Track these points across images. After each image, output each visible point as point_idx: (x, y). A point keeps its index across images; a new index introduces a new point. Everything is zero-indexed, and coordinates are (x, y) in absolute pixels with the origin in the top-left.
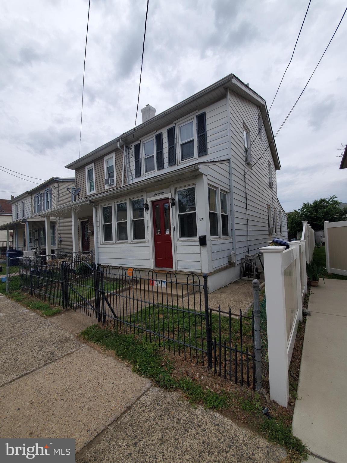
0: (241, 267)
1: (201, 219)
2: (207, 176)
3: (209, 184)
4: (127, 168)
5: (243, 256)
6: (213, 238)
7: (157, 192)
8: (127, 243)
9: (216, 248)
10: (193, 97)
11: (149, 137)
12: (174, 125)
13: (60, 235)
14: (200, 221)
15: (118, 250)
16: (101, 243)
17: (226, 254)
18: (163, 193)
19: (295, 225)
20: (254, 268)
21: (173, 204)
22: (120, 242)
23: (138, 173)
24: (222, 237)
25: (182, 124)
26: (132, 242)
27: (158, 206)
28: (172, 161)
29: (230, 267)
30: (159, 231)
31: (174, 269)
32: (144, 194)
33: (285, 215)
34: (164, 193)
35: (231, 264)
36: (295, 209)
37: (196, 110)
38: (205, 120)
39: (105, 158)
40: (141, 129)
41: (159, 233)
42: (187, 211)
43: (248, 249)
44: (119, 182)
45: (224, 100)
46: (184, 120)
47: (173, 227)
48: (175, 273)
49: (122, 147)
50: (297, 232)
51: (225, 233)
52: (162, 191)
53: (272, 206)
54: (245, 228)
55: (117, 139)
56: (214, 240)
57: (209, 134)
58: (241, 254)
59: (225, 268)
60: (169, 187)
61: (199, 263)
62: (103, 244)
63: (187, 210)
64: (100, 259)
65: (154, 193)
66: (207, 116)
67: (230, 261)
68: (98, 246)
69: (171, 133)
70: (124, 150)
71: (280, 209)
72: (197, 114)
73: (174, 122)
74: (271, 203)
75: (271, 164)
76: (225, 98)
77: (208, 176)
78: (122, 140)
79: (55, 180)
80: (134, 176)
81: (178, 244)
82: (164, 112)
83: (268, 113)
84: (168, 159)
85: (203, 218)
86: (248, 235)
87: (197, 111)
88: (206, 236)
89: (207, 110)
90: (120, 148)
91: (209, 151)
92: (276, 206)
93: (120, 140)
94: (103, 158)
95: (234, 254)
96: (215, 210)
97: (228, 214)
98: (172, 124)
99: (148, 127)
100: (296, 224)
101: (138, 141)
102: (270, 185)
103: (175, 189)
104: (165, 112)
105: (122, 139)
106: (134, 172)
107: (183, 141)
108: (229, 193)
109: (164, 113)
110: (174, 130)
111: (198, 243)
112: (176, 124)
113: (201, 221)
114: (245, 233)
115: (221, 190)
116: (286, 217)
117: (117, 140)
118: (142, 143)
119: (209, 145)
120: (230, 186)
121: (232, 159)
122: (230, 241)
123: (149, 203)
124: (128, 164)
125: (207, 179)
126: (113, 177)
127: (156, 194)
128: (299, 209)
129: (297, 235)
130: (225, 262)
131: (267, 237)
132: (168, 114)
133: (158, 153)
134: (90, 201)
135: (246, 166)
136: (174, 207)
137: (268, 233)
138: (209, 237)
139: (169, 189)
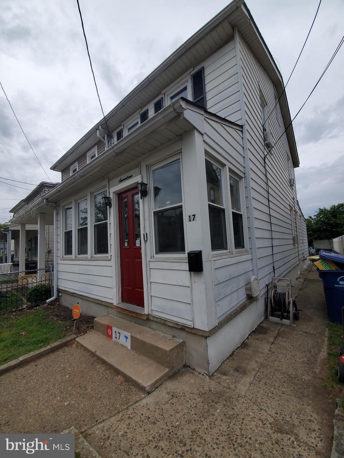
0: (265, 298)
1: (192, 218)
2: (202, 135)
3: (206, 153)
5: (267, 281)
6: (216, 256)
7: (123, 177)
8: (86, 259)
9: (223, 275)
10: (185, 45)
11: (133, 119)
12: (162, 96)
13: (48, 244)
14: (190, 221)
15: (76, 269)
16: (61, 258)
17: (242, 282)
18: (131, 177)
19: (311, 232)
20: (289, 303)
21: (144, 194)
22: (80, 257)
24: (234, 250)
25: (172, 92)
26: (92, 259)
27: (126, 200)
29: (250, 303)
30: (127, 240)
31: (146, 311)
32: (106, 182)
33: (304, 221)
34: (132, 176)
35: (251, 298)
36: (310, 216)
38: (203, 78)
39: (88, 154)
40: (122, 109)
41: (126, 244)
42: (168, 204)
43: (274, 267)
45: (232, 43)
47: (144, 234)
48: (148, 320)
50: (314, 240)
51: (239, 243)
52: (129, 174)
53: (293, 209)
54: (267, 235)
55: (96, 126)
56: (219, 258)
57: (209, 96)
58: (264, 278)
59: (242, 308)
60: (138, 165)
61: (189, 307)
62: (63, 259)
64: (59, 280)
65: (118, 179)
66: (207, 72)
67: (249, 293)
68: (58, 262)
70: (104, 139)
71: (301, 214)
72: (192, 73)
73: (162, 92)
74: (293, 205)
75: (289, 159)
76: (233, 40)
77: (205, 136)
78: (102, 128)
79: (44, 185)
81: (152, 265)
82: (147, 77)
83: (284, 88)
85: (194, 215)
86: (272, 246)
87: (192, 69)
88: (201, 252)
89: (205, 64)
90: (101, 138)
92: (297, 210)
93: (100, 127)
94: (86, 154)
95: (256, 282)
96: (220, 202)
97: (243, 211)
98: (160, 95)
99: (130, 103)
100: (313, 231)
101: (121, 127)
102: (290, 183)
103: (148, 167)
104: (149, 78)
105: (102, 126)
108: (243, 178)
109: (147, 79)
110: (162, 102)
111: (186, 266)
112: (165, 94)
113: (192, 222)
114: (268, 243)
115: (230, 170)
116: (305, 223)
117: (97, 128)
118: (125, 128)
120: (244, 167)
121: (247, 127)
122: (249, 257)
123: (112, 196)
125: (204, 141)
127: (122, 181)
128: (315, 216)
129: (314, 243)
130: (241, 297)
131: (292, 247)
134: (47, 199)
135: (265, 147)
136: (146, 199)
137: (291, 242)
138: (208, 254)
139: (138, 169)
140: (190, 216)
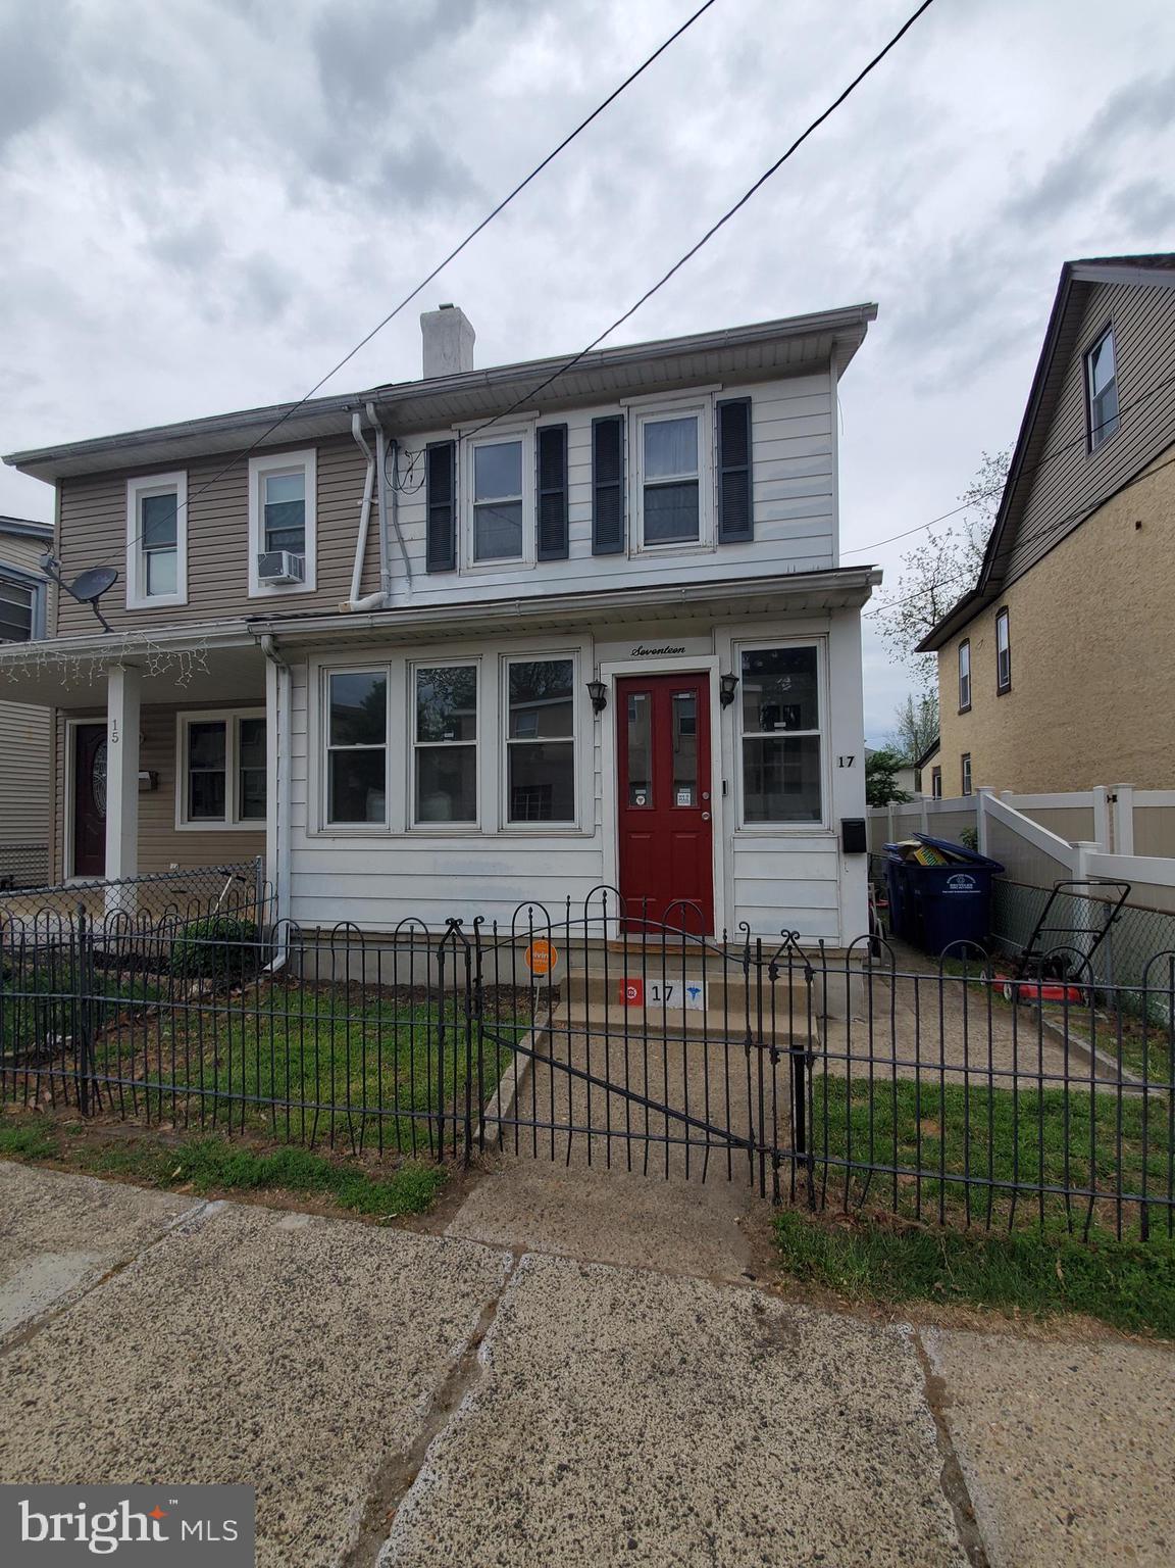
1: (846, 762)
4: (387, 526)
7: (648, 645)
8: (479, 834)
11: (502, 429)
12: (624, 411)
14: (842, 766)
15: (422, 863)
16: (314, 830)
18: (678, 651)
21: (729, 697)
22: (429, 830)
23: (441, 557)
25: (652, 414)
26: (505, 833)
27: (642, 698)
28: (608, 538)
30: (645, 791)
31: (720, 938)
32: (584, 643)
34: (682, 650)
37: (717, 382)
38: (749, 425)
39: (256, 467)
40: (480, 391)
41: (641, 800)
42: (782, 728)
44: (332, 574)
46: (668, 403)
47: (723, 783)
49: (369, 433)
52: (674, 644)
55: (353, 399)
57: (760, 473)
60: (708, 632)
61: (833, 914)
62: (321, 834)
63: (776, 725)
64: (302, 903)
65: (636, 645)
66: (758, 414)
68: (289, 845)
69: (608, 438)
70: (374, 449)
72: (721, 397)
73: (623, 402)
76: (825, 373)
78: (377, 410)
80: (420, 565)
81: (740, 845)
84: (589, 526)
85: (852, 758)
87: (721, 386)
88: (863, 821)
89: (757, 393)
90: (361, 437)
91: (759, 531)
93: (370, 409)
94: (249, 460)
98: (615, 406)
99: (513, 388)
101: (451, 432)
103: (734, 641)
104: (605, 356)
105: (376, 404)
106: (419, 549)
107: (653, 475)
109: (599, 357)
110: (620, 427)
111: (833, 845)
112: (633, 409)
113: (846, 769)
117: (354, 403)
118: (465, 442)
119: (760, 512)
123: (608, 681)
124: (390, 512)
126: (300, 547)
127: (647, 653)
132: (612, 366)
133: (542, 495)
134: (274, 636)
136: (727, 711)
139: (707, 640)
140: (841, 758)
